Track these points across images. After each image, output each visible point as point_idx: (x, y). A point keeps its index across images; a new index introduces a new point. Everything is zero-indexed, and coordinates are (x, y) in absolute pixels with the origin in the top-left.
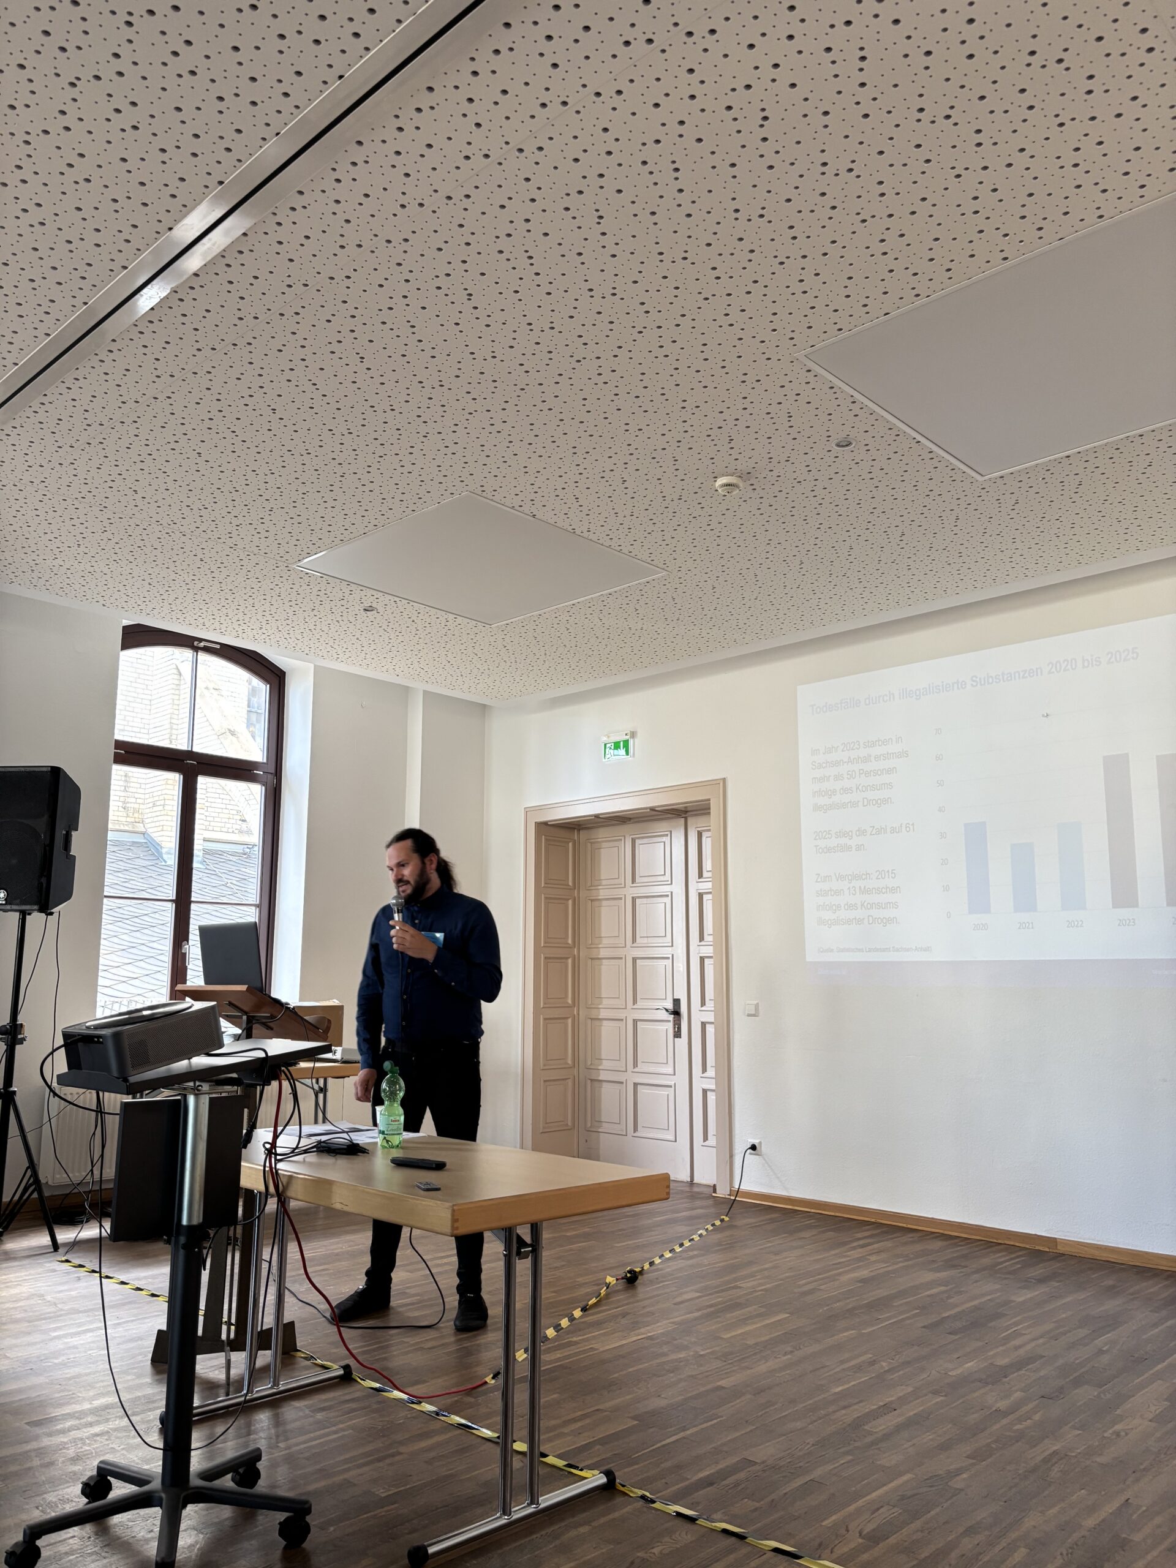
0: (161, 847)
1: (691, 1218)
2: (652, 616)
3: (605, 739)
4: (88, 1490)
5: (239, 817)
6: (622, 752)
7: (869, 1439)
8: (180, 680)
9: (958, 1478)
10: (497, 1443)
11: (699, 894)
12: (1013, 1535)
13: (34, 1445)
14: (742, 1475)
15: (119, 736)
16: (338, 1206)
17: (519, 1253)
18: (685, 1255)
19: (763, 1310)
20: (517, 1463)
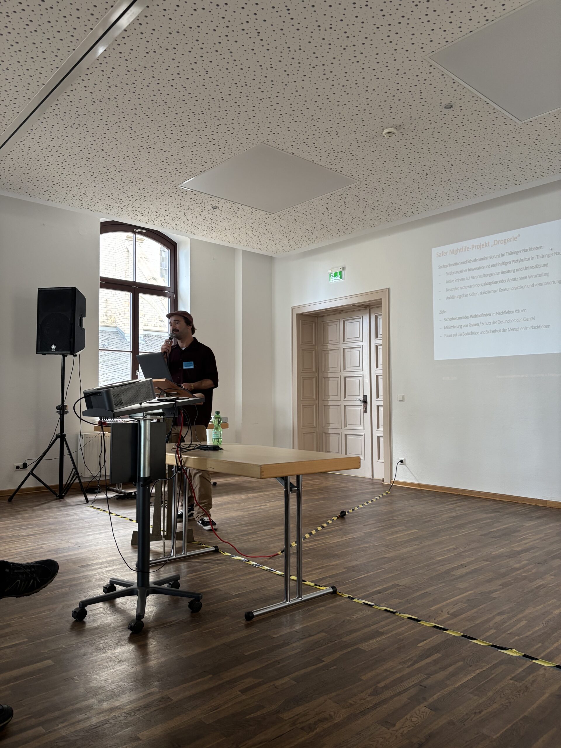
0: (124, 334)
1: (372, 492)
2: (353, 206)
3: (330, 271)
4: (106, 590)
5: (159, 320)
6: (338, 278)
7: (453, 578)
8: (129, 254)
9: (494, 593)
10: (284, 576)
11: (376, 345)
12: (520, 616)
13: (82, 574)
14: (394, 590)
15: (102, 274)
16: (210, 469)
17: (291, 490)
18: (369, 507)
19: (405, 528)
20: (292, 584)
